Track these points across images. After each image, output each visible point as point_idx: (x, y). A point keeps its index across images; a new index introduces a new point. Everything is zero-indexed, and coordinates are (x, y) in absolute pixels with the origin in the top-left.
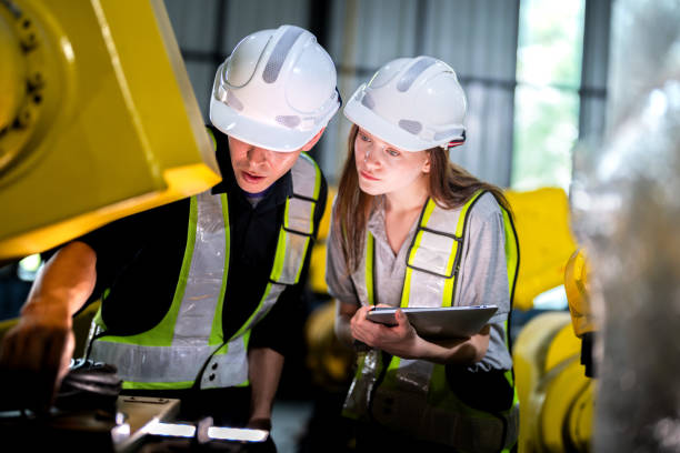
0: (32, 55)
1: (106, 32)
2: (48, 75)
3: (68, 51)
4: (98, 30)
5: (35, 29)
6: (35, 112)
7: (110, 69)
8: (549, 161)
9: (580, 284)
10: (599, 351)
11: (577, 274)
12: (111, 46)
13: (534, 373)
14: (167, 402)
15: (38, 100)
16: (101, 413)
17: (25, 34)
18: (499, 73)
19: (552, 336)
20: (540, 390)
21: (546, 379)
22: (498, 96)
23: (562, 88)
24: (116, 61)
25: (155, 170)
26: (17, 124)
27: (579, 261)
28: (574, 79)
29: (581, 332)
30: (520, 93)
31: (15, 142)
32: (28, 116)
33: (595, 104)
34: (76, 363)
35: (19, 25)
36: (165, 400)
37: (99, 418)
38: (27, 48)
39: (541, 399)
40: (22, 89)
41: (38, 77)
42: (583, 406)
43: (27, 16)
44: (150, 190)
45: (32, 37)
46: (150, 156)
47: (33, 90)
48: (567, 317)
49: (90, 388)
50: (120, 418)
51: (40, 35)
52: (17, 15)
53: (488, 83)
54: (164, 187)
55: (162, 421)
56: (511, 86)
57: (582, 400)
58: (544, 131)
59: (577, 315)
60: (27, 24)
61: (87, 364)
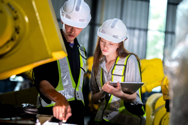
0: (17, 21)
1: (37, 14)
2: (21, 26)
3: (27, 19)
4: (35, 14)
5: (18, 13)
6: (17, 36)
7: (38, 25)
8: (157, 51)
9: (165, 86)
10: (171, 105)
11: (165, 83)
12: (38, 18)
13: (152, 110)
14: (51, 116)
15: (18, 33)
16: (32, 119)
17: (15, 15)
18: (143, 27)
19: (157, 100)
20: (153, 115)
21: (155, 111)
22: (143, 33)
23: (160, 31)
24: (40, 22)
25: (49, 52)
26: (12, 39)
27: (165, 80)
28: (164, 29)
29: (166, 99)
30: (149, 32)
31: (11, 44)
32: (15, 37)
33: (169, 36)
34: (26, 105)
35: (14, 12)
36: (50, 116)
37: (32, 121)
38: (15, 18)
39: (153, 117)
40: (14, 30)
41: (19, 26)
42: (165, 119)
43: (16, 10)
44: (48, 58)
45: (17, 16)
46: (48, 48)
47: (17, 30)
48: (161, 95)
49: (30, 113)
50: (38, 121)
51: (19, 15)
52: (13, 10)
53: (140, 29)
54: (52, 57)
55: (49, 122)
56: (146, 30)
57: (165, 118)
58: (155, 43)
59: (164, 95)
60: (16, 12)
61: (29, 105)
